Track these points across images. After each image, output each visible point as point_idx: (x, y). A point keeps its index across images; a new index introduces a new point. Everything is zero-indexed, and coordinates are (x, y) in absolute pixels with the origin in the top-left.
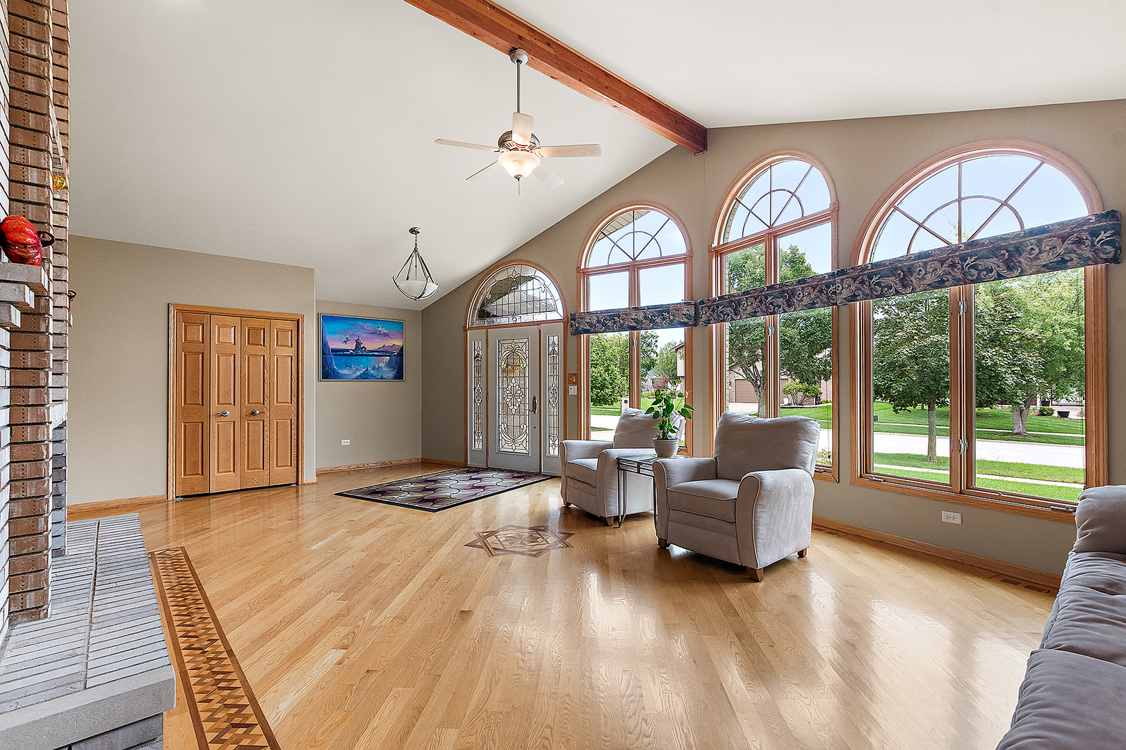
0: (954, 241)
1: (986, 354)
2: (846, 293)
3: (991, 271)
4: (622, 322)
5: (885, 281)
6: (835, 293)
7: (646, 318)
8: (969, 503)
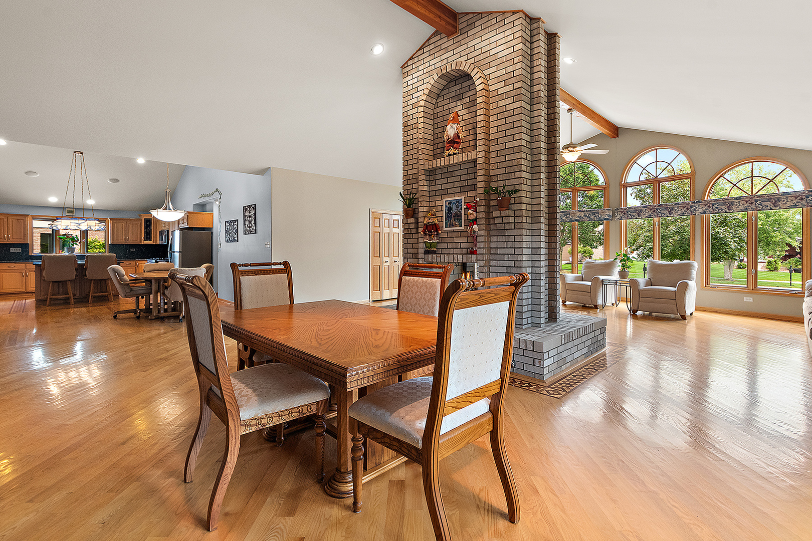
0: (750, 194)
1: (719, 230)
2: (700, 211)
3: (768, 207)
4: (571, 217)
5: (720, 207)
6: (695, 210)
7: (585, 216)
8: (756, 293)
